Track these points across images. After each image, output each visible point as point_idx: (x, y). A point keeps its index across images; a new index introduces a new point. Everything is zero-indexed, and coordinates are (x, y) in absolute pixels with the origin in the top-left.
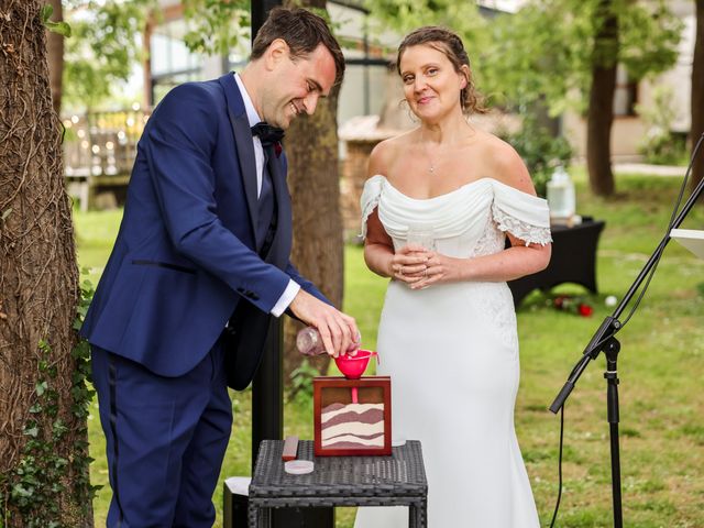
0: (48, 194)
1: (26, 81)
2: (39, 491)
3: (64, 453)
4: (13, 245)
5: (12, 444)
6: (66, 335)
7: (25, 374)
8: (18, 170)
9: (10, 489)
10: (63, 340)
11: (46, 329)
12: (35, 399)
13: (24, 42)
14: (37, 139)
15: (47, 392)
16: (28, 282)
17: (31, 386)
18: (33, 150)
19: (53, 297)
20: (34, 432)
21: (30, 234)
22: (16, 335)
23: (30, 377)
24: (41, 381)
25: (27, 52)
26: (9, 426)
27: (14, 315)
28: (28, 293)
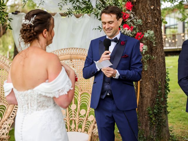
0: (162, 54)
1: (159, 32)
2: (158, 112)
3: (163, 105)
4: (155, 63)
5: (153, 102)
6: (164, 81)
7: (156, 89)
8: (156, 49)
9: (153, 111)
10: (163, 82)
11: (160, 80)
12: (157, 93)
13: (159, 24)
14: (160, 43)
15: (160, 92)
16: (157, 71)
17: (157, 91)
18: (159, 45)
19: (162, 74)
20: (158, 100)
21: (158, 61)
22: (155, 81)
23: (157, 89)
24: (159, 90)
25: (159, 26)
26: (153, 98)
27: (154, 77)
28: (157, 73)
